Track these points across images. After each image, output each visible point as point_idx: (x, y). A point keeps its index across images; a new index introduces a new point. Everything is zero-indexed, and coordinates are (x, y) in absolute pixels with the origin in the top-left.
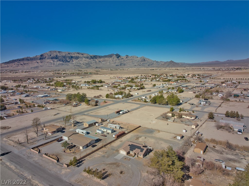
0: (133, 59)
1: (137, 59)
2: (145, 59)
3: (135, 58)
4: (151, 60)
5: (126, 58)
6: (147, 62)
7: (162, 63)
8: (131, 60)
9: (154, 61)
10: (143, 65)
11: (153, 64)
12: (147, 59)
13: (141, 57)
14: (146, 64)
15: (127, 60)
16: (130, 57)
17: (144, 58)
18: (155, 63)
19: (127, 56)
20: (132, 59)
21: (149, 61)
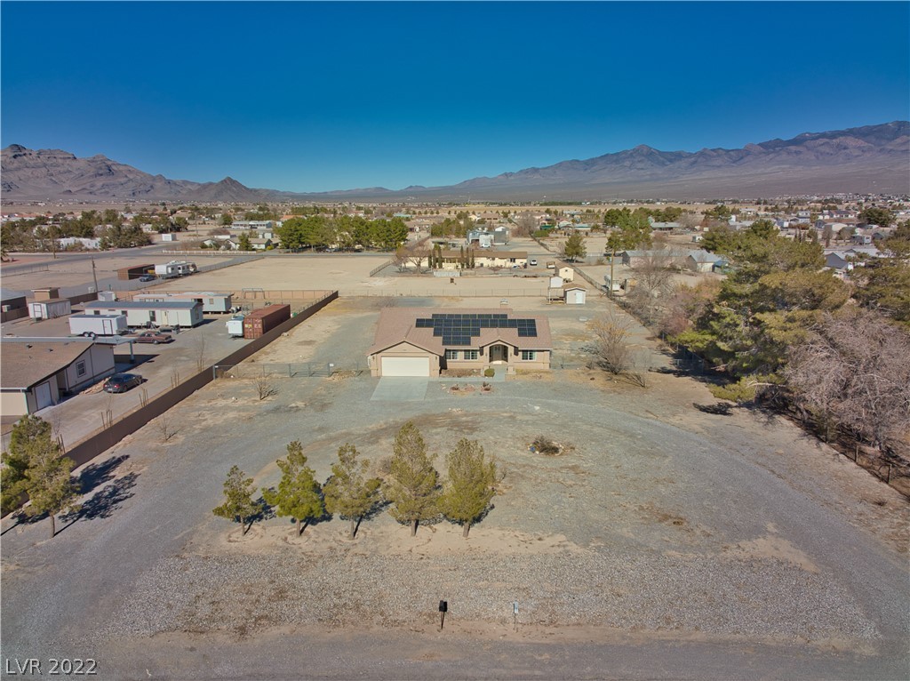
0: (50, 162)
1: (74, 163)
2: (114, 167)
3: (60, 161)
4: (143, 173)
5: (15, 157)
6: (123, 180)
7: (189, 186)
8: (44, 170)
9: (154, 179)
10: (107, 193)
11: (152, 187)
12: (121, 168)
13: (91, 156)
14: (121, 187)
15: (18, 169)
16: (34, 155)
17: (109, 163)
18: (158, 184)
19: (19, 148)
20: (45, 165)
21: (131, 176)
